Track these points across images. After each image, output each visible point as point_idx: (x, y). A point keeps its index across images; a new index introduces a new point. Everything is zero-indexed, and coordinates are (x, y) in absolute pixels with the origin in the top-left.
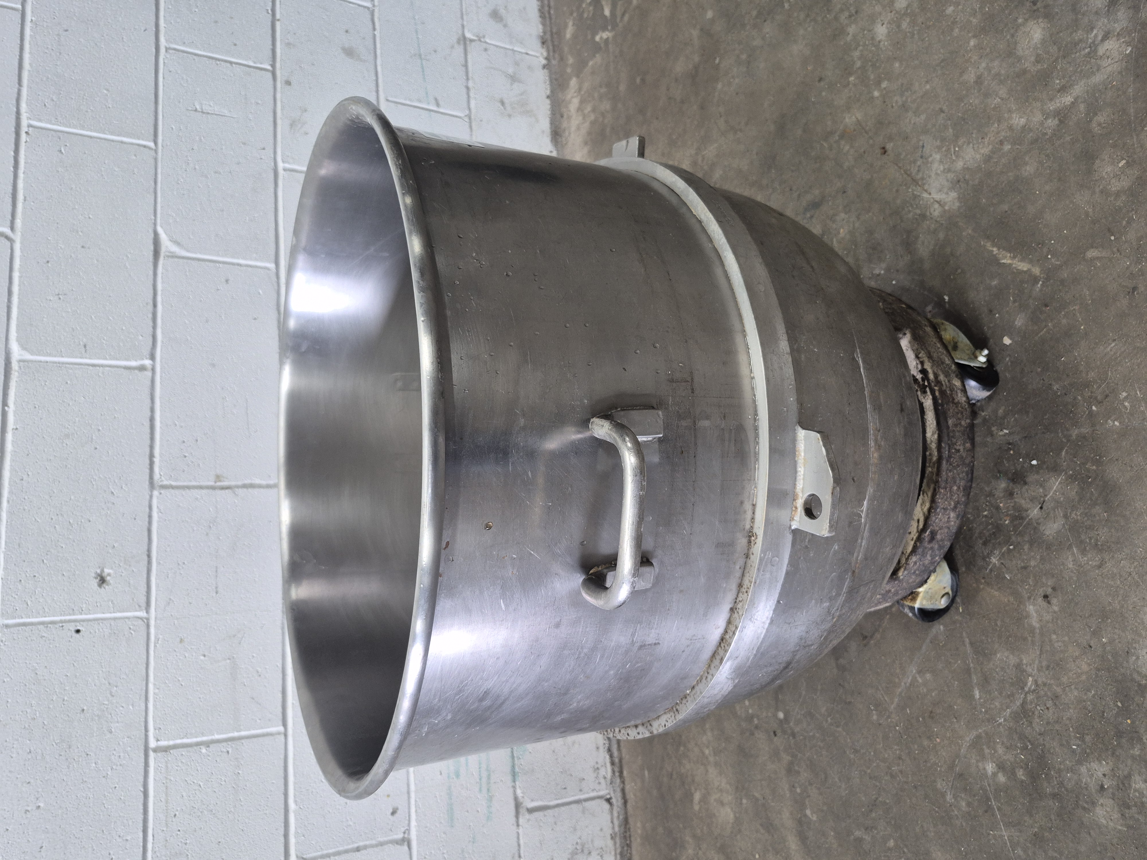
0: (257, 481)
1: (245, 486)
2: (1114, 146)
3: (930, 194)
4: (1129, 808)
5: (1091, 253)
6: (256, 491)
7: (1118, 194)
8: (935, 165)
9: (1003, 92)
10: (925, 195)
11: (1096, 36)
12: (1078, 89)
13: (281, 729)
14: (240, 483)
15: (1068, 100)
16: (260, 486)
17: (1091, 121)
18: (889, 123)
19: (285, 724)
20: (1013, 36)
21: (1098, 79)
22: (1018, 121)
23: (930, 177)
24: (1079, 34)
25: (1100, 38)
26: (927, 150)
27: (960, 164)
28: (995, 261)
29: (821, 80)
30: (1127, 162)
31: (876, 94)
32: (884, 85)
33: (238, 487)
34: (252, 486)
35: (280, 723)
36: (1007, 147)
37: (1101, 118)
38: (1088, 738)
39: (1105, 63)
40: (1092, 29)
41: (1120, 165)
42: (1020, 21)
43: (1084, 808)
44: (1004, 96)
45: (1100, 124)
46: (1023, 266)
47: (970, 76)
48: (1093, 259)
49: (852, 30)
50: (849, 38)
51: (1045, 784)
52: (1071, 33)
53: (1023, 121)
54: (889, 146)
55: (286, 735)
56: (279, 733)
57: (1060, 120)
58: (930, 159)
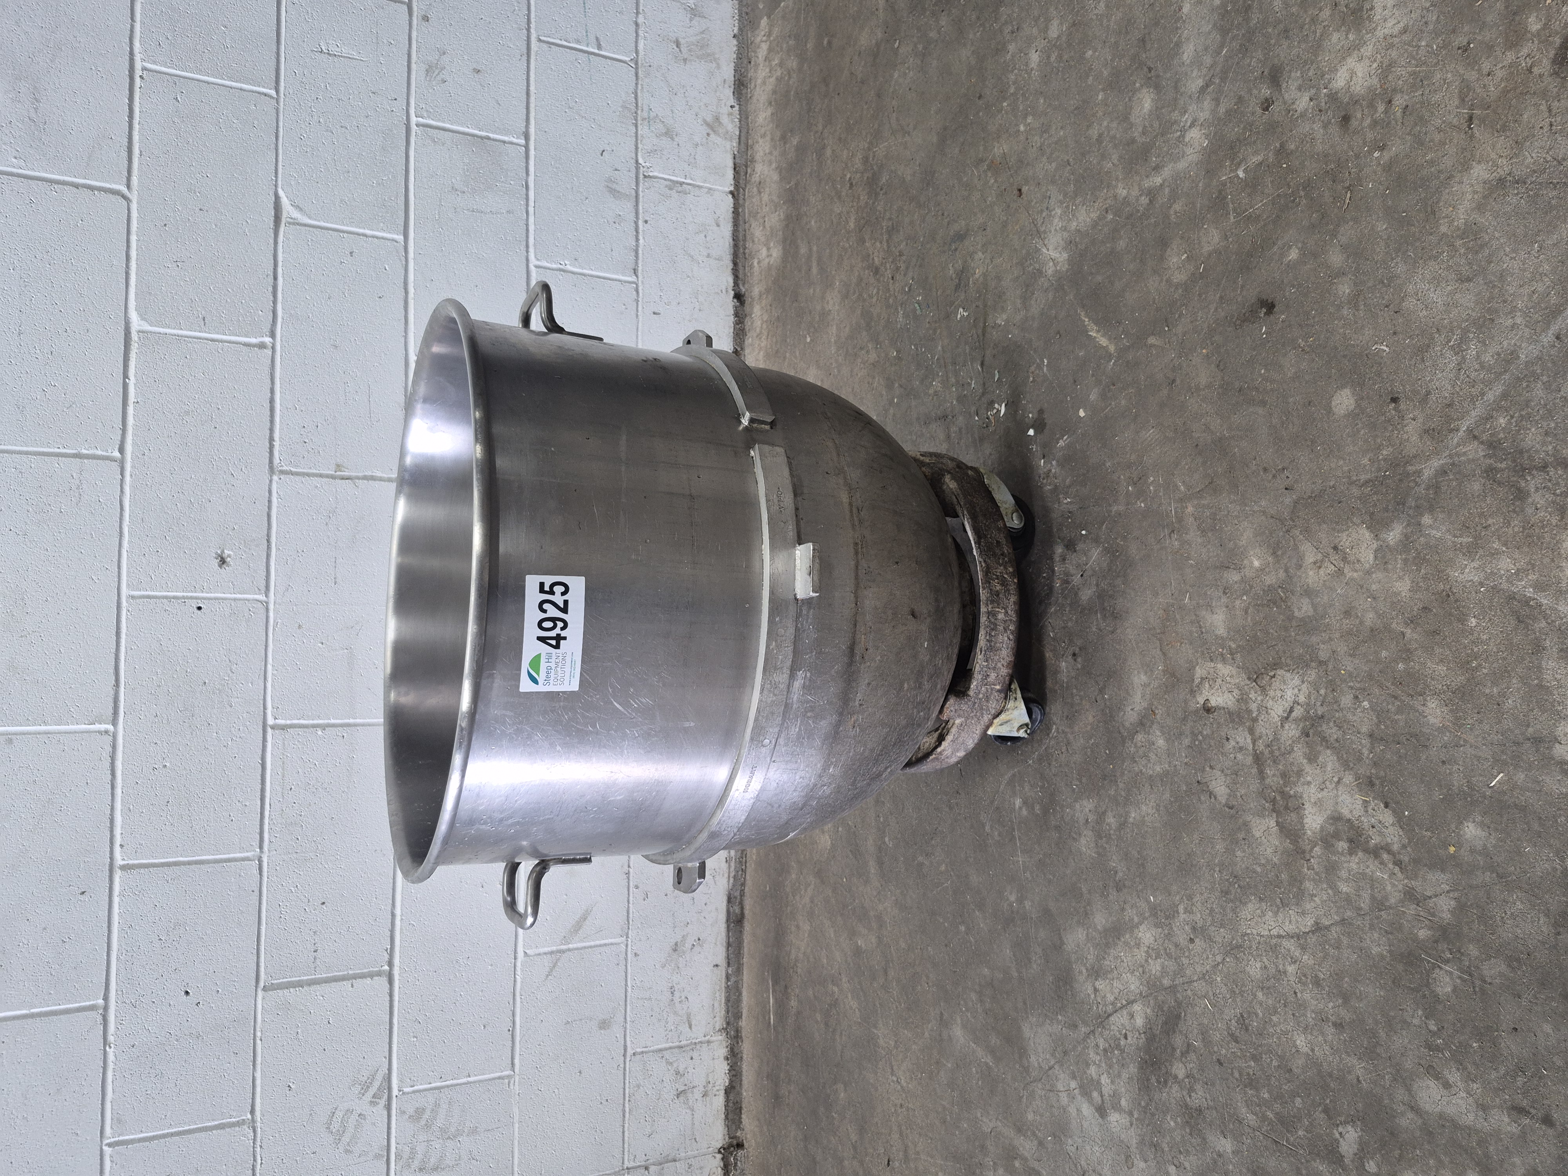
0: (379, 474)
1: (365, 478)
2: (1182, 238)
3: (1048, 250)
4: (1101, 838)
5: (1152, 340)
6: (377, 484)
7: (1177, 286)
8: (1056, 221)
9: (1115, 157)
10: (1044, 250)
11: (1186, 121)
12: (1167, 172)
14: (360, 474)
15: (1158, 180)
16: (381, 479)
17: (1170, 207)
18: (1028, 164)
20: (1130, 99)
21: (1182, 165)
22: (1122, 192)
23: (1050, 232)
24: (1175, 115)
25: (1189, 124)
26: (1053, 201)
27: (1074, 225)
28: (1085, 332)
29: (980, 97)
30: (1188, 257)
31: (1022, 128)
32: (1029, 120)
33: (358, 478)
34: (373, 478)
36: (1110, 216)
37: (1177, 207)
38: (1084, 780)
39: (1189, 151)
40: (1185, 112)
41: (1183, 258)
42: (1138, 85)
43: (1074, 838)
44: (1116, 161)
45: (1176, 213)
46: (1104, 342)
47: (1094, 133)
48: (1152, 346)
49: (1012, 47)
50: (1009, 57)
51: (1052, 817)
52: (1171, 112)
53: (1124, 193)
54: (1025, 189)
57: (1150, 200)
58: (1053, 213)
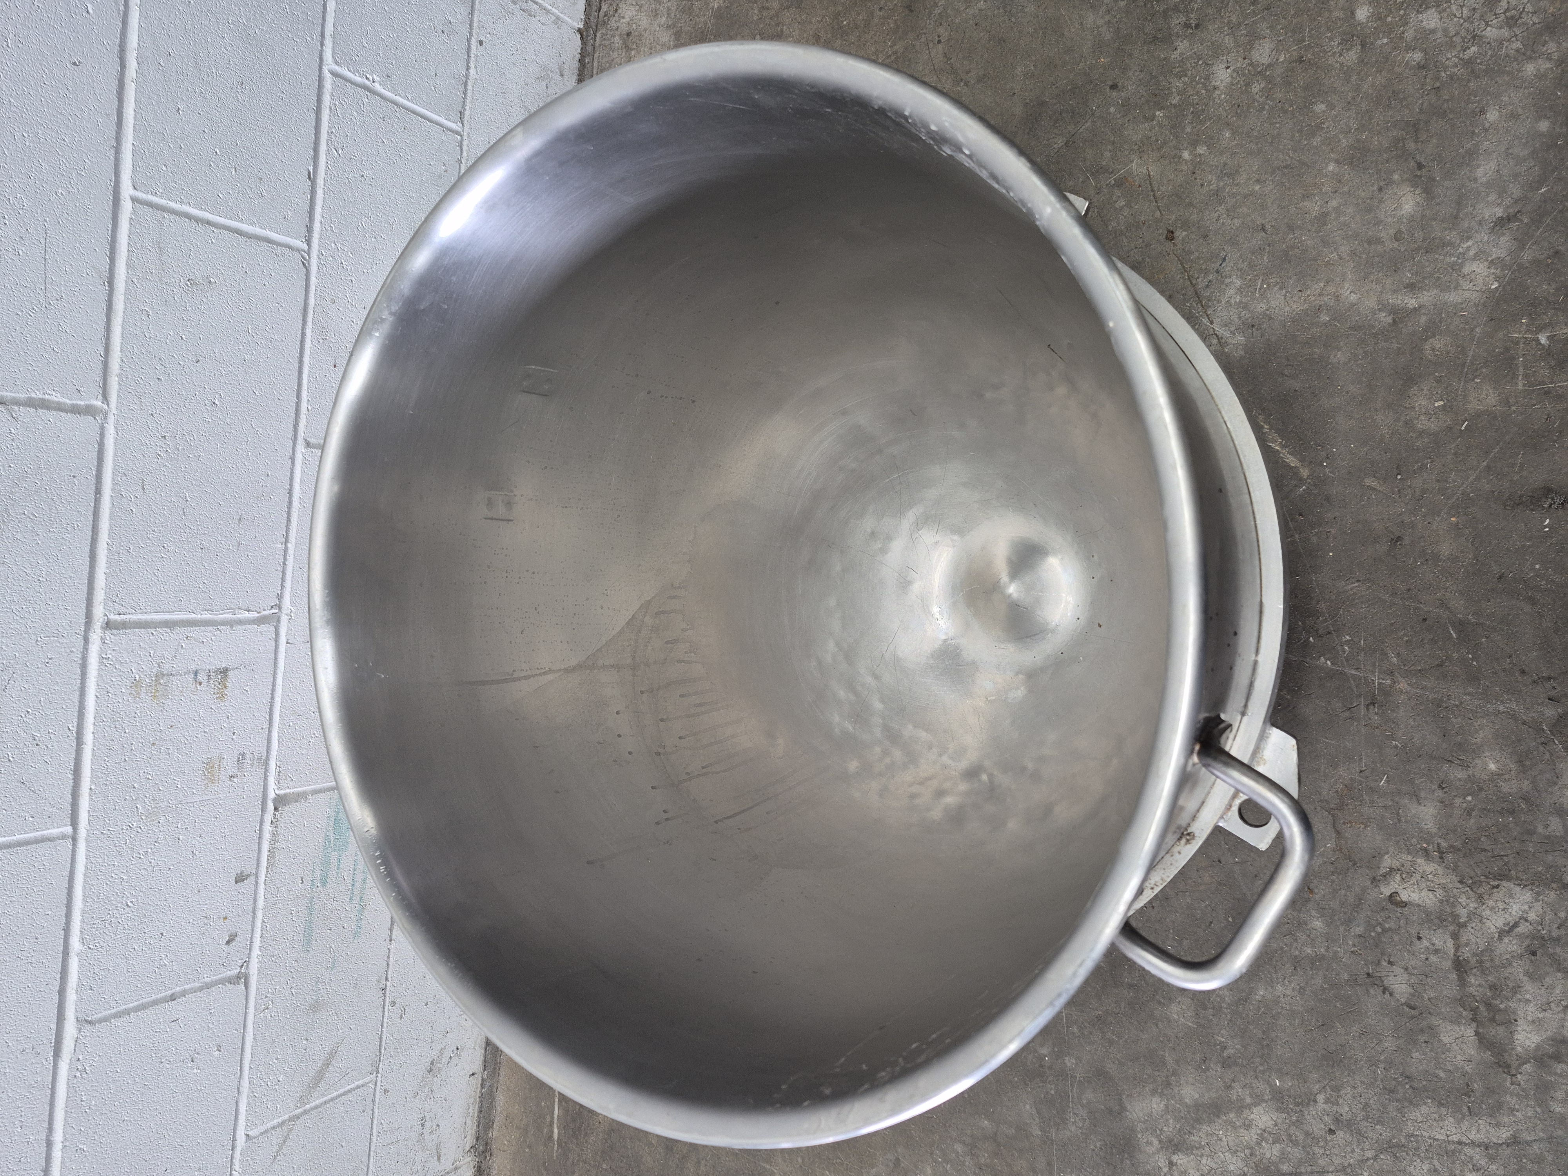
0: (56, 397)
1: (30, 403)
2: (1438, 381)
3: (1212, 323)
4: (1205, 1008)
5: (1369, 482)
6: (52, 415)
7: (1421, 434)
8: (1231, 292)
9: (1344, 250)
10: (1208, 321)
11: (1468, 249)
12: (1427, 297)
13: (69, 830)
14: (22, 396)
15: (1412, 303)
16: (60, 408)
17: (1426, 340)
18: (1191, 204)
19: (74, 823)
20: (1380, 189)
21: (1452, 297)
22: (1349, 294)
23: (1219, 301)
24: (1452, 236)
25: (1472, 253)
26: (1228, 266)
27: (1261, 307)
29: (1114, 87)
30: (1444, 406)
31: (1186, 155)
32: (1201, 150)
33: (17, 402)
34: (44, 405)
35: (68, 821)
36: (1324, 318)
37: (1437, 343)
38: (1186, 943)
39: (1465, 285)
40: (1469, 238)
41: (1436, 404)
42: (1396, 177)
43: (1159, 1003)
44: (1344, 255)
45: (1433, 349)
46: (1294, 462)
47: (1314, 207)
48: (1370, 488)
49: (1183, 46)
50: (1174, 55)
51: (1125, 974)
52: (1445, 229)
53: (1354, 298)
54: (1180, 234)
55: (74, 839)
56: (64, 837)
57: (1394, 321)
58: (1227, 280)
